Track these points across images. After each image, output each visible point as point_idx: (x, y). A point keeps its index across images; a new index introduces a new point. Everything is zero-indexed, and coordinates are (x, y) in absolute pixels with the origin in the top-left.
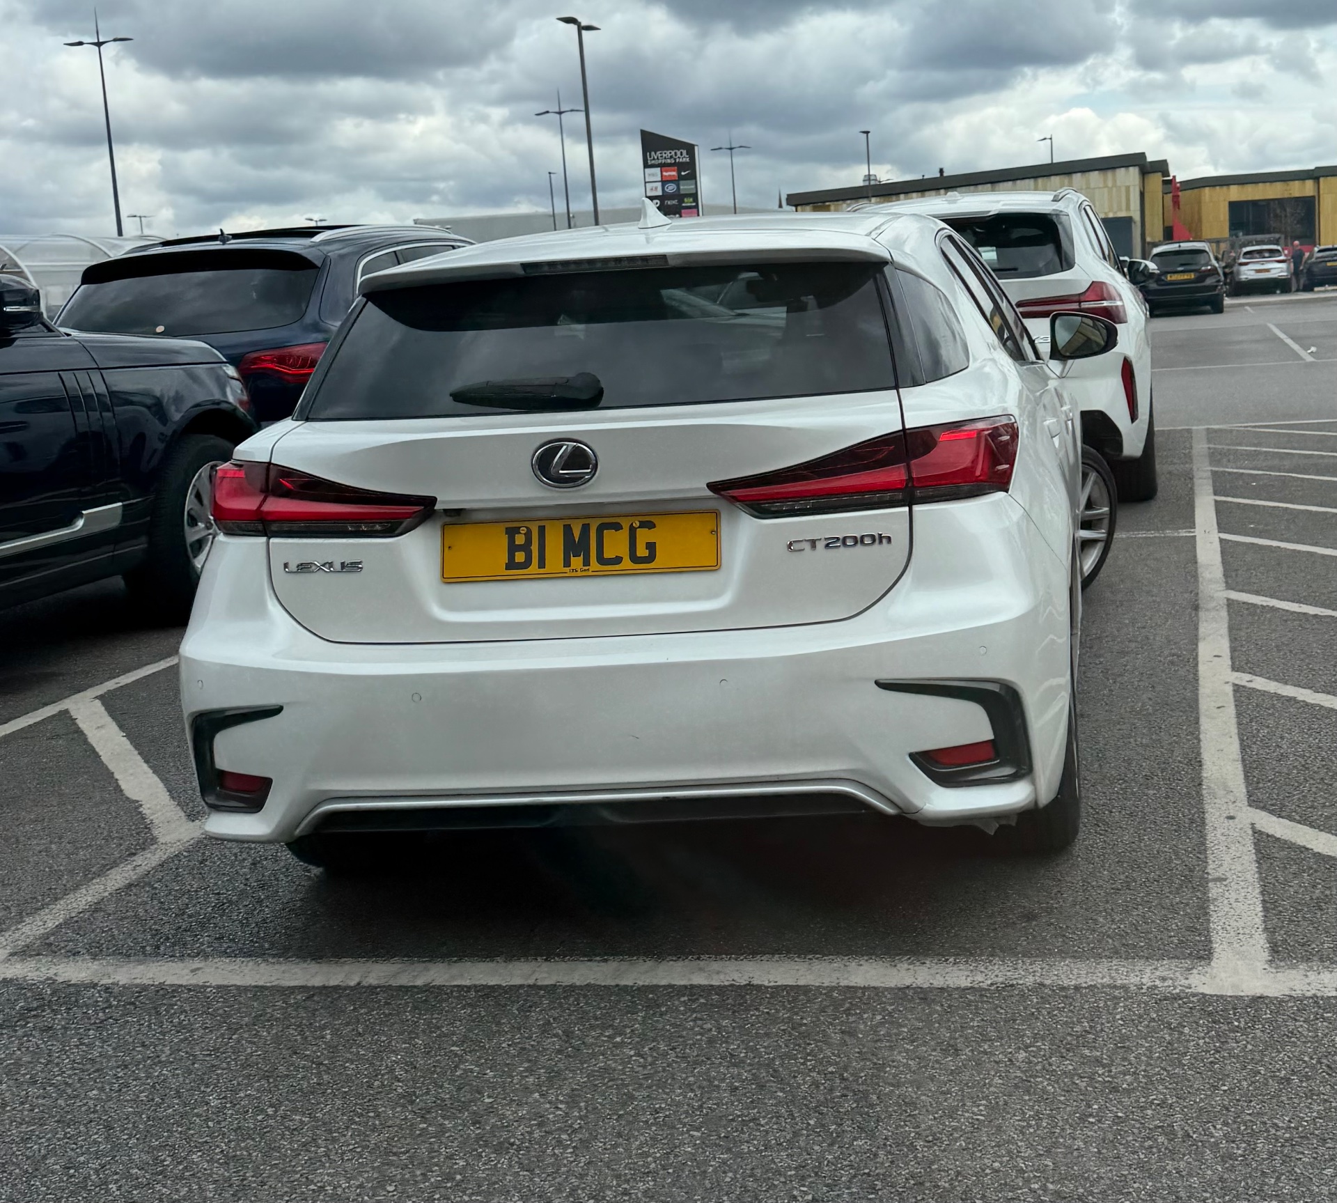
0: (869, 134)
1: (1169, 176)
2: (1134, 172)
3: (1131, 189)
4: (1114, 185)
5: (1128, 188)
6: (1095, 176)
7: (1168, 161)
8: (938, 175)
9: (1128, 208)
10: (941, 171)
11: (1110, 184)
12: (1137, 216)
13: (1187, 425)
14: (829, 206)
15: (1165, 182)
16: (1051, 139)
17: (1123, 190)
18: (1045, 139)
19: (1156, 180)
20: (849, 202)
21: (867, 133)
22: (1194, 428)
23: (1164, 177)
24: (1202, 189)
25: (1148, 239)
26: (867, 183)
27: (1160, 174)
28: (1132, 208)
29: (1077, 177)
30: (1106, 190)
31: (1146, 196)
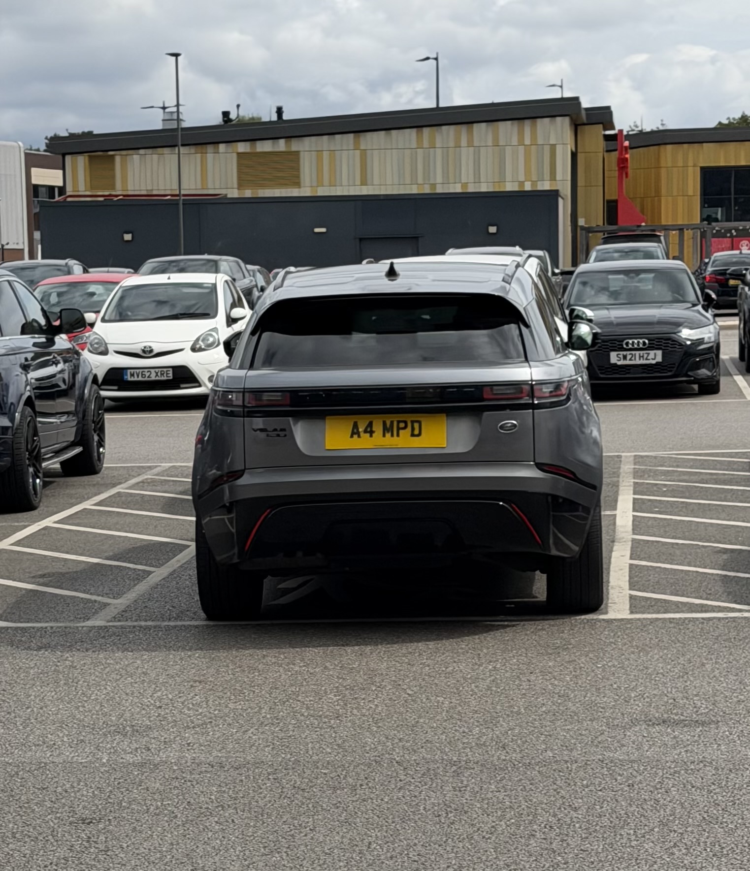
0: (179, 58)
1: (613, 128)
2: (563, 125)
3: (559, 149)
4: (534, 143)
5: (553, 147)
6: (506, 129)
7: (613, 109)
8: (275, 118)
9: (553, 177)
10: (279, 111)
11: (527, 142)
12: (566, 189)
13: (616, 452)
14: (113, 156)
15: (607, 138)
16: (436, 59)
17: (547, 149)
18: (428, 58)
19: (594, 136)
20: (142, 151)
21: (176, 55)
22: (623, 454)
23: (605, 129)
24: (662, 147)
25: (581, 222)
26: (170, 126)
27: (601, 126)
28: (559, 176)
29: (480, 129)
30: (521, 148)
31: (580, 158)
